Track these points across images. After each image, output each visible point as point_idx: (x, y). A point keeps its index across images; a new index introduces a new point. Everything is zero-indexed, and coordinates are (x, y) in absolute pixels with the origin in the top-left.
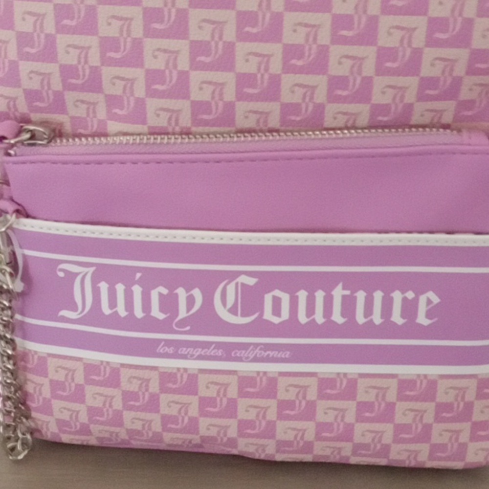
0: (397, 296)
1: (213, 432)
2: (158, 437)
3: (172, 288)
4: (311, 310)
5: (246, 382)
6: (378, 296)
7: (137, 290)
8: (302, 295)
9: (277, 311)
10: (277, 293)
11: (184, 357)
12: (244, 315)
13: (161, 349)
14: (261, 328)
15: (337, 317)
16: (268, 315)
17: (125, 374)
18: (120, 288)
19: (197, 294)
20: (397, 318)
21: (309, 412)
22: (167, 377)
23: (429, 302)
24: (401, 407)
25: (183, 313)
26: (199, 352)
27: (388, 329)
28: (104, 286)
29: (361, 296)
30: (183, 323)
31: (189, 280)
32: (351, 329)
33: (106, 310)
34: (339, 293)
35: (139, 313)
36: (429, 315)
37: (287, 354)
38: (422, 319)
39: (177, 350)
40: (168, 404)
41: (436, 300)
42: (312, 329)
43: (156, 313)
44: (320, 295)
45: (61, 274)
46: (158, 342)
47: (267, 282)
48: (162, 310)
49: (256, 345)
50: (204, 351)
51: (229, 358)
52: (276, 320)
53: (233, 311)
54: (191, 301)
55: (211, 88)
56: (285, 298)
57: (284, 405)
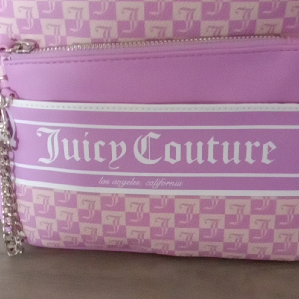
0: (249, 145)
1: (135, 236)
2: (101, 240)
3: (107, 142)
4: (194, 155)
5: (155, 202)
6: (237, 145)
7: (86, 143)
8: (189, 145)
9: (173, 156)
10: (173, 144)
11: (116, 186)
12: (153, 158)
13: (101, 182)
14: (163, 167)
15: (211, 159)
16: (168, 158)
17: (80, 198)
18: (75, 142)
19: (123, 145)
20: (249, 159)
21: (195, 222)
22: (106, 200)
23: (269, 148)
24: (253, 218)
25: (114, 158)
26: (125, 183)
27: (243, 167)
28: (65, 142)
29: (226, 145)
30: (115, 164)
31: (117, 136)
32: (220, 167)
33: (67, 157)
34: (212, 143)
35: (87, 159)
36: (269, 157)
37: (180, 184)
38: (265, 160)
39: (111, 182)
40: (107, 218)
41: (273, 147)
42: (195, 167)
43: (98, 158)
44: (200, 145)
45: (39, 135)
46: (99, 177)
47: (167, 137)
48: (101, 156)
49: (161, 178)
50: (128, 183)
51: (144, 187)
52: (173, 162)
53: (146, 156)
54: (119, 150)
55: (130, 12)
56: (178, 147)
57: (179, 217)
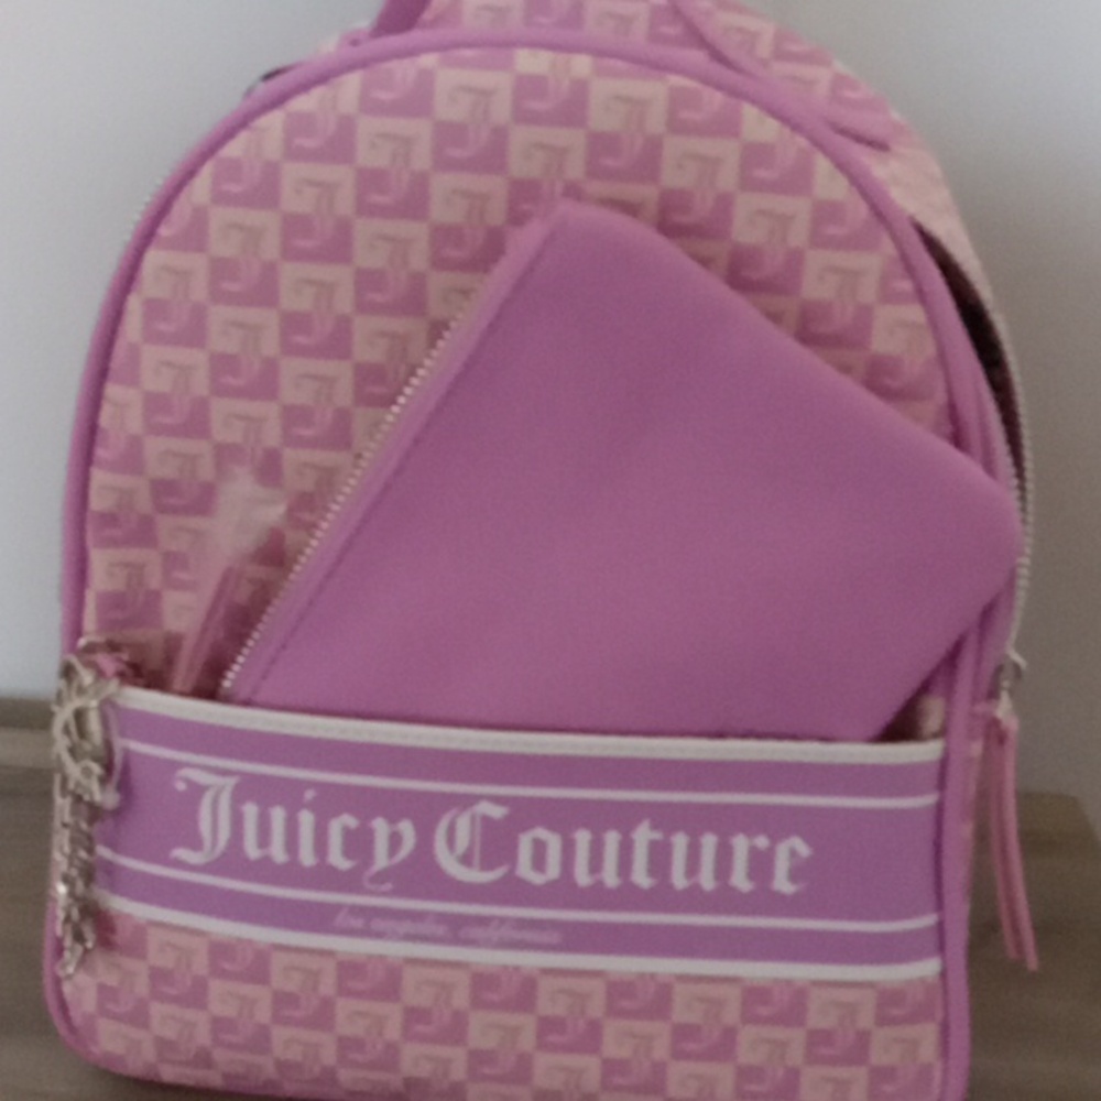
0: (741, 844)
1: (424, 1070)
2: (329, 1075)
3: (365, 818)
4: (596, 864)
5: (484, 983)
6: (709, 842)
7: (306, 819)
8: (583, 838)
9: (539, 862)
10: (541, 833)
11: (379, 935)
12: (487, 865)
13: (341, 919)
14: (512, 891)
15: (641, 878)
16: (525, 869)
17: (279, 962)
18: (278, 815)
19: (407, 829)
20: (740, 880)
21: (590, 1039)
22: (350, 970)
23: (793, 853)
24: (747, 1034)
25: (381, 860)
26: (407, 927)
27: (725, 899)
28: (251, 811)
29: (680, 842)
30: (381, 877)
31: (394, 806)
32: (662, 897)
33: (252, 850)
34: (643, 835)
35: (307, 857)
36: (794, 876)
37: (554, 937)
38: (782, 884)
39: (368, 922)
40: (351, 1017)
41: (804, 850)
42: (597, 897)
43: (338, 859)
44: (612, 840)
45: (181, 786)
46: (337, 908)
47: (524, 815)
48: (348, 852)
49: (503, 920)
50: (413, 926)
51: (456, 940)
52: (537, 879)
53: (466, 860)
54: (395, 841)
56: (554, 843)
57: (548, 1026)
